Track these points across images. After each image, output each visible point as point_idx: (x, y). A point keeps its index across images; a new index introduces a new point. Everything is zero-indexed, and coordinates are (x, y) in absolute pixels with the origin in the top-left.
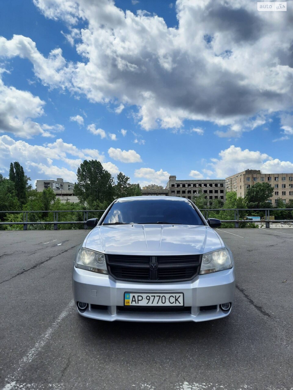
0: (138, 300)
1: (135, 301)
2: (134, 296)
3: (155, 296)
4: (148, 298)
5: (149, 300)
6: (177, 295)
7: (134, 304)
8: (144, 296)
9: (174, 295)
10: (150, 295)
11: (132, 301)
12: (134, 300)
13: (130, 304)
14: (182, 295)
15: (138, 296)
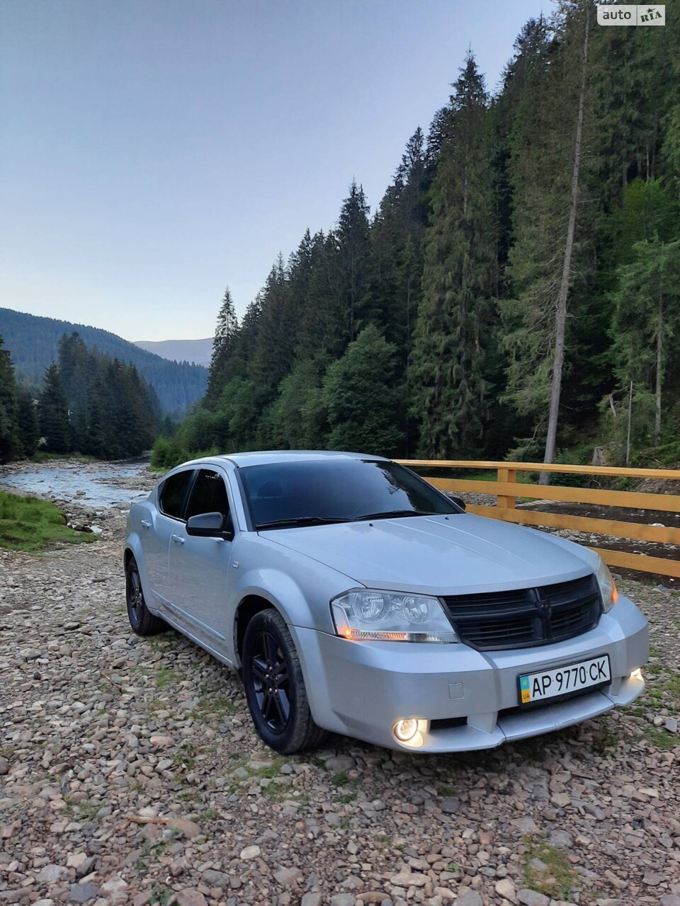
0: (544, 687)
1: (539, 690)
2: (536, 681)
3: (569, 671)
4: (559, 678)
5: (561, 681)
6: (600, 660)
7: (538, 697)
8: (553, 674)
9: (595, 661)
10: (561, 670)
11: (535, 690)
12: (537, 688)
13: (532, 699)
14: (606, 658)
15: (543, 678)
